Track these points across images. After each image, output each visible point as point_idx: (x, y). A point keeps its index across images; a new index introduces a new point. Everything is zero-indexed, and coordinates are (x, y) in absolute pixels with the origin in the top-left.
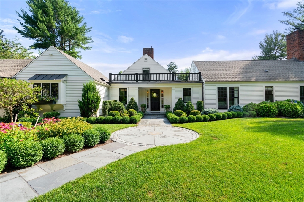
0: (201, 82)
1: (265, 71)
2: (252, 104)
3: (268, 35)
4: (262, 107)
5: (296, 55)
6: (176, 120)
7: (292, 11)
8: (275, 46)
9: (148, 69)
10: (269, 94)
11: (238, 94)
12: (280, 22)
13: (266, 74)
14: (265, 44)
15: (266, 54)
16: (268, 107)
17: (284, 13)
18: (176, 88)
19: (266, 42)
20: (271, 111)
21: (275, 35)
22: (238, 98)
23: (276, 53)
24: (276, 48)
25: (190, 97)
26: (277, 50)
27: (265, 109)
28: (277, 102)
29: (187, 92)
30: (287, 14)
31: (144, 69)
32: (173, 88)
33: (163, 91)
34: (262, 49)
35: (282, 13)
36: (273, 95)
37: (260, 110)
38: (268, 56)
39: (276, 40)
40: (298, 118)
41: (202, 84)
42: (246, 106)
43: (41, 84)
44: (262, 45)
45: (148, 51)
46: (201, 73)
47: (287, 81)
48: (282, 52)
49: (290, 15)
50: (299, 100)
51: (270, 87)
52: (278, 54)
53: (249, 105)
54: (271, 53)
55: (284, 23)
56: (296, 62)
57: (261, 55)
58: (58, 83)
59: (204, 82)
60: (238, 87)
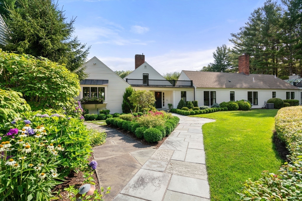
0: (193, 87)
1: (229, 81)
2: (224, 103)
3: (219, 47)
4: (230, 104)
5: (244, 71)
6: (189, 113)
7: (237, 34)
8: (224, 57)
9: (147, 75)
10: (232, 97)
11: (216, 96)
12: (229, 40)
13: (230, 83)
14: (217, 55)
15: (218, 63)
16: (234, 104)
17: (232, 35)
18: (176, 91)
19: (218, 53)
20: (235, 107)
21: (224, 48)
22: (216, 99)
23: (224, 62)
24: (225, 58)
25: (185, 98)
26: (225, 60)
27: (232, 106)
28: (237, 101)
29: (184, 95)
30: (233, 35)
31: (144, 75)
32: (174, 91)
33: (164, 93)
34: (215, 58)
35: (231, 34)
36: (234, 97)
37: (230, 106)
38: (219, 64)
39: (225, 52)
40: (248, 110)
41: (193, 89)
42: (221, 104)
43: (89, 87)
44: (215, 55)
45: (140, 57)
46: (192, 81)
47: (241, 88)
48: (229, 62)
49: (236, 36)
50: (247, 100)
51: (233, 92)
52: (226, 63)
53: (223, 103)
54: (221, 62)
55: (232, 42)
56: (244, 75)
57: (214, 63)
58: (104, 88)
59: (196, 87)
60: (216, 91)
